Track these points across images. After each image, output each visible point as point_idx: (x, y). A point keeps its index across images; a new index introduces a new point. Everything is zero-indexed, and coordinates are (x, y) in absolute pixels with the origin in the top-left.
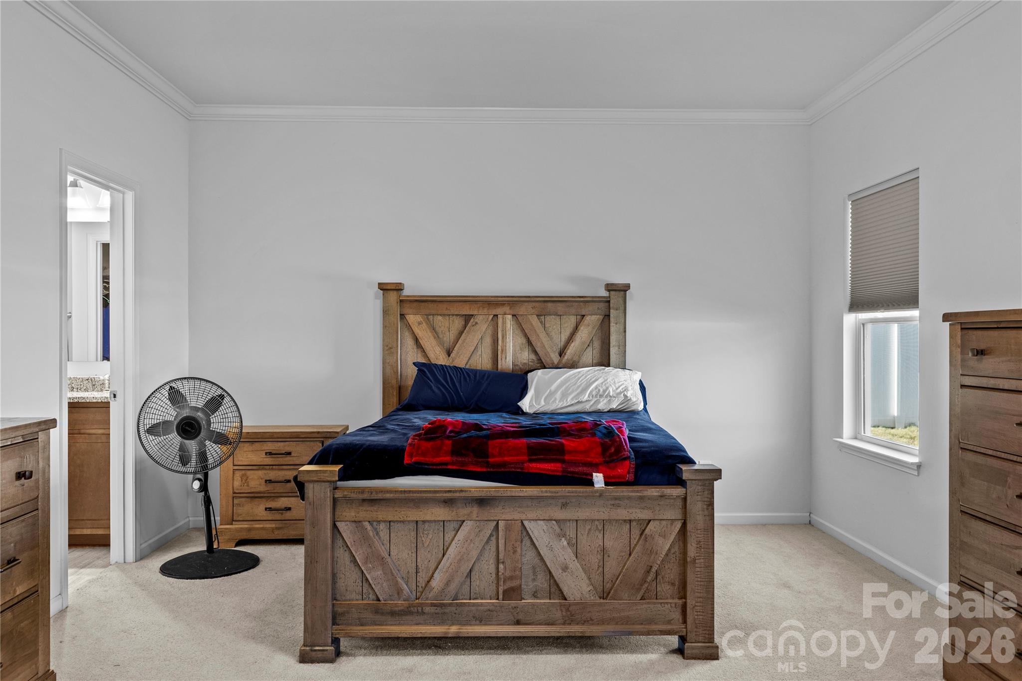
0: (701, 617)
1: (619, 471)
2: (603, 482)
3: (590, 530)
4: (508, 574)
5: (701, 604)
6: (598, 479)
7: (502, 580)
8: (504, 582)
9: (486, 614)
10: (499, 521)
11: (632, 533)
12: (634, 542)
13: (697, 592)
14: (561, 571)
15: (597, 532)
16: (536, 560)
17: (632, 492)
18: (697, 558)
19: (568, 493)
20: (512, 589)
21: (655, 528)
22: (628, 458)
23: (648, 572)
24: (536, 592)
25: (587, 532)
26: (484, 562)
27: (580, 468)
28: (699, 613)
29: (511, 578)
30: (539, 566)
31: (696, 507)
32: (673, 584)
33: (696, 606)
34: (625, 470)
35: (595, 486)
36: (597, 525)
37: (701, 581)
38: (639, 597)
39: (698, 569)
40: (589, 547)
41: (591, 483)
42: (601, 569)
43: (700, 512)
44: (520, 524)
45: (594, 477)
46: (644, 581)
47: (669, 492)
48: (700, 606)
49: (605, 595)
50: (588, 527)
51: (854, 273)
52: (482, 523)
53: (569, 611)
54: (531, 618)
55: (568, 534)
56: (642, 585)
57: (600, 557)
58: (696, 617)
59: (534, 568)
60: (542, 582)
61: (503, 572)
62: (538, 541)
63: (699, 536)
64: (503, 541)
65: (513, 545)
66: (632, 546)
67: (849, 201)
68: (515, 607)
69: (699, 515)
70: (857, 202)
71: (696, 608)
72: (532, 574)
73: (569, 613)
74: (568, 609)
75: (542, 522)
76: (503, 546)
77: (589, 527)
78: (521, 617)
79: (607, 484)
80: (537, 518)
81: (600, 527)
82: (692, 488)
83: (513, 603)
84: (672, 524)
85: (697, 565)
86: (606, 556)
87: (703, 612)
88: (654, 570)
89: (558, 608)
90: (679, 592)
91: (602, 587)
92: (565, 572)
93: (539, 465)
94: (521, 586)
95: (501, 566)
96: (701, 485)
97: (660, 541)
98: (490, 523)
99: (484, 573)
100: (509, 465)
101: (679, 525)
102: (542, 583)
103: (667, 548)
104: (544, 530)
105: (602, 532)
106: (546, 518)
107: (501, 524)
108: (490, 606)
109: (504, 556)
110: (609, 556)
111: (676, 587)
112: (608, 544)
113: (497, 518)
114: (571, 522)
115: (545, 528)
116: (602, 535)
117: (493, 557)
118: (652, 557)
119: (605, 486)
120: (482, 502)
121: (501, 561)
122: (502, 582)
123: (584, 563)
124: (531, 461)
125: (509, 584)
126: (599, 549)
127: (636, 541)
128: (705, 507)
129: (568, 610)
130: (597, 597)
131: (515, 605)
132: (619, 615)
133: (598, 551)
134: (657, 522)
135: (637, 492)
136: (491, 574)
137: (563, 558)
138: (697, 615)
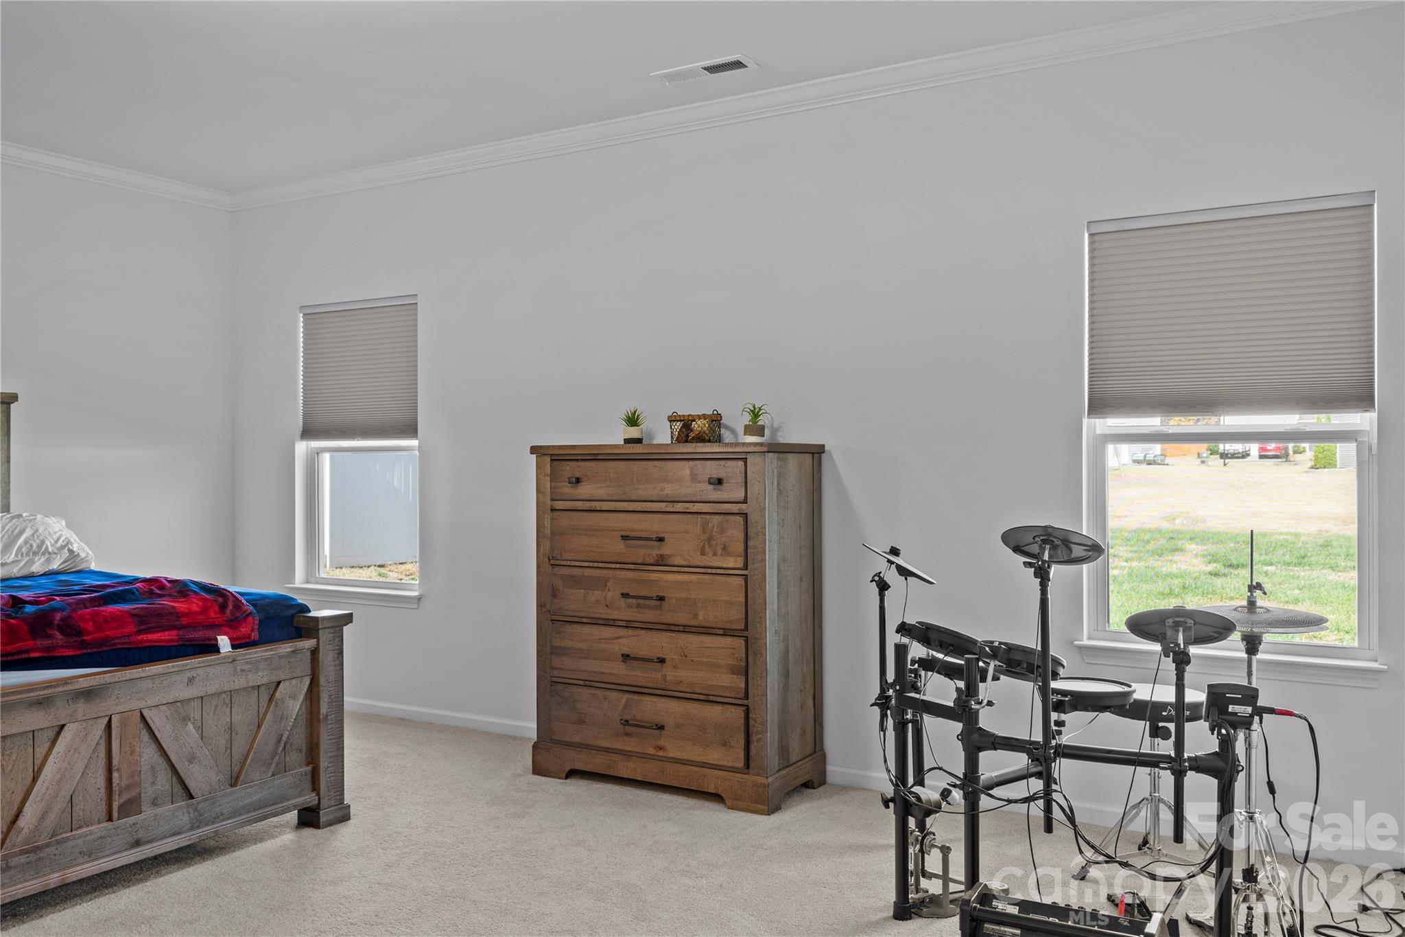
0: (333, 778)
1: (242, 630)
2: (230, 646)
3: (216, 706)
4: (124, 782)
5: (333, 764)
6: (224, 642)
7: (118, 792)
8: (119, 795)
9: (96, 843)
10: (113, 716)
11: (261, 700)
12: (262, 711)
13: (330, 752)
14: (187, 764)
15: (224, 707)
16: (155, 756)
17: (266, 651)
18: (329, 714)
19: (199, 663)
20: (130, 802)
21: (285, 689)
22: (251, 613)
23: (279, 742)
24: (155, 798)
25: (213, 710)
26: (90, 775)
27: (200, 633)
28: (331, 775)
29: (128, 787)
30: (159, 764)
31: (326, 657)
32: (300, 750)
33: (328, 767)
34: (249, 629)
35: (221, 651)
36: (224, 699)
37: (332, 739)
38: (270, 774)
39: (330, 726)
40: (216, 727)
41: (215, 649)
42: (229, 751)
43: (332, 663)
44: (139, 714)
45: (220, 642)
46: (275, 753)
47: (301, 646)
48: (332, 767)
49: (233, 781)
50: (214, 703)
51: (306, 396)
52: (90, 723)
53: (198, 811)
54: (154, 832)
55: (192, 716)
56: (273, 759)
57: (227, 737)
58: (328, 779)
59: (153, 768)
60: (163, 781)
61: (118, 782)
62: (160, 732)
63: (331, 689)
64: (118, 741)
65: (130, 743)
66: (261, 715)
67: (300, 313)
68: (134, 824)
69: (330, 666)
70: (311, 317)
71: (328, 769)
72: (151, 776)
73: (197, 814)
74: (196, 808)
75: (164, 706)
76: (118, 747)
77: (216, 703)
78: (141, 835)
79: (234, 647)
80: (159, 704)
81: (228, 701)
82: (325, 636)
83: (131, 820)
84: (301, 682)
85: (329, 722)
86: (233, 733)
87: (334, 772)
88: (284, 739)
89: (185, 810)
90: (307, 758)
91: (230, 773)
92: (192, 763)
93: (150, 637)
94: (140, 795)
95: (115, 775)
96: (332, 633)
97: (290, 703)
98: (99, 720)
99: (90, 790)
100: (112, 642)
101: (307, 681)
102: (162, 786)
103: (297, 710)
104: (167, 716)
105: (230, 706)
106: (170, 701)
107: (115, 719)
108: (102, 832)
109: (119, 760)
110: (236, 733)
111: (304, 752)
112: (236, 718)
113: (109, 713)
114: (196, 700)
115: (168, 713)
116: (229, 710)
117: (101, 767)
118: (283, 724)
119: (232, 649)
120: (88, 694)
121: (116, 768)
122: (117, 796)
123: (210, 748)
124: (139, 632)
125: (126, 796)
126: (226, 728)
127: (265, 709)
128: (336, 655)
129: (196, 810)
130: (227, 786)
131: (134, 821)
132: (250, 800)
133: (225, 730)
134: (287, 683)
135: (271, 650)
136: (99, 789)
137: (189, 748)
138: (329, 777)
